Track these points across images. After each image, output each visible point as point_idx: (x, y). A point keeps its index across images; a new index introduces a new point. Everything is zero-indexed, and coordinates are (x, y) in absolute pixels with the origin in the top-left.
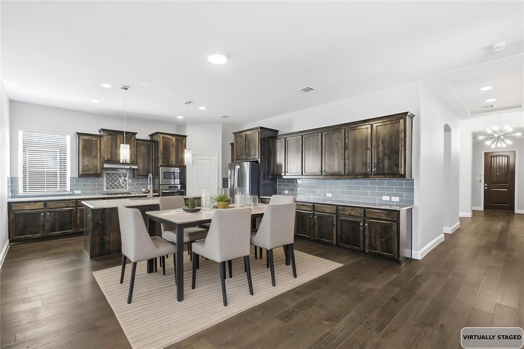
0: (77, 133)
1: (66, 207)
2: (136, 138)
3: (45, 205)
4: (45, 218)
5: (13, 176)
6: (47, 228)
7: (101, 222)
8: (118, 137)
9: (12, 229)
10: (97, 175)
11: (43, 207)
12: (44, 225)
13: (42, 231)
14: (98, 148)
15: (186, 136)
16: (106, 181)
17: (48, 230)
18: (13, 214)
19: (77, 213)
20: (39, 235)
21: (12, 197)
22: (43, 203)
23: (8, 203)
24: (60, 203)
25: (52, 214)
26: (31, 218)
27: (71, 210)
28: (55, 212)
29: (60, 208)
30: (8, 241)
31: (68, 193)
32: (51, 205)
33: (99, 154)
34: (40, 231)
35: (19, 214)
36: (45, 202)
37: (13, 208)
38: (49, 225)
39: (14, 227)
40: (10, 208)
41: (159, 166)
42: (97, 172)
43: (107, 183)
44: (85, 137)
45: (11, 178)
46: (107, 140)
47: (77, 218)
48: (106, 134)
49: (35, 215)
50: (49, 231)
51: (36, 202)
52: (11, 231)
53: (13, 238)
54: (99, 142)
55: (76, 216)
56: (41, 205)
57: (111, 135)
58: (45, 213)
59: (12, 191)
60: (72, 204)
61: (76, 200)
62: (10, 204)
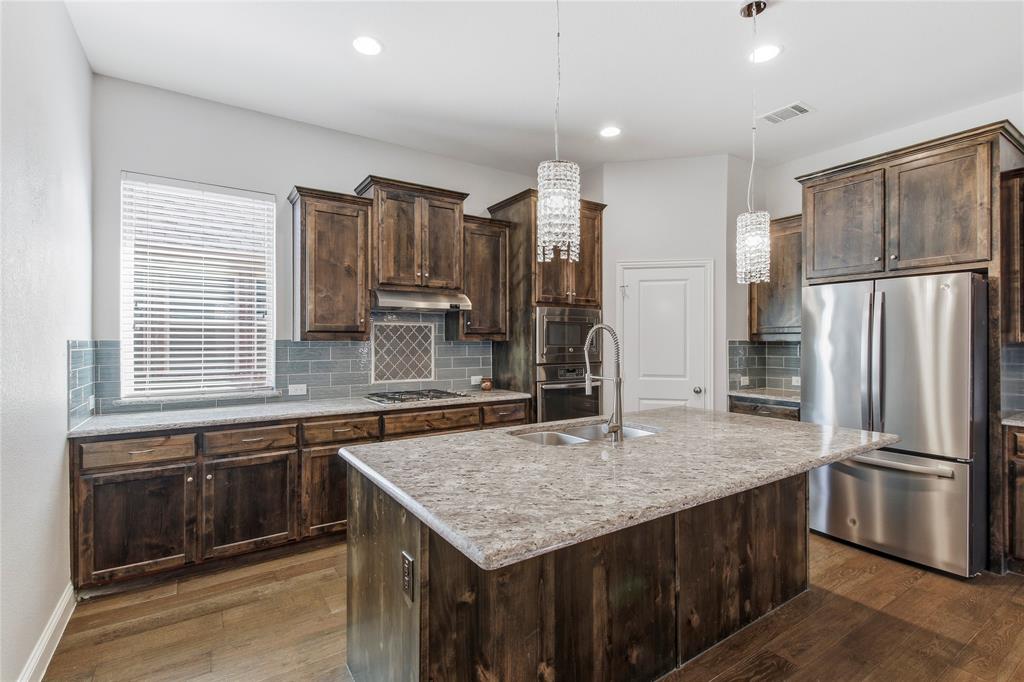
0: (299, 189)
1: (268, 449)
2: (465, 212)
3: (199, 444)
4: (199, 492)
5: (103, 337)
6: (204, 529)
7: (467, 597)
8: (417, 206)
9: (86, 541)
10: (355, 334)
11: (191, 453)
12: (193, 521)
13: (190, 542)
14: (360, 241)
15: (603, 206)
16: (377, 352)
17: (209, 536)
18: (87, 482)
19: (300, 467)
20: (177, 558)
21: (96, 412)
22: (191, 437)
23: (69, 439)
24: (247, 435)
25: (222, 475)
26: (152, 493)
27: (284, 459)
28: (231, 469)
29: (248, 452)
30: (69, 588)
31: (269, 393)
32: (219, 443)
33: (360, 263)
34: (180, 544)
35: (109, 482)
36: (199, 433)
37: (89, 461)
38: (212, 517)
39: (91, 534)
40: (77, 461)
41: (534, 304)
42: (355, 321)
43: (380, 360)
44: (323, 205)
45: (95, 344)
46: (387, 214)
47: (299, 483)
48: (384, 195)
49: (164, 485)
50: (209, 541)
51: (168, 433)
52: (81, 548)
53: (88, 575)
54: (360, 221)
55: (300, 477)
56: (183, 447)
57: (395, 198)
58: (198, 476)
59: (97, 390)
60: (286, 435)
61: (299, 420)
62: (76, 445)
